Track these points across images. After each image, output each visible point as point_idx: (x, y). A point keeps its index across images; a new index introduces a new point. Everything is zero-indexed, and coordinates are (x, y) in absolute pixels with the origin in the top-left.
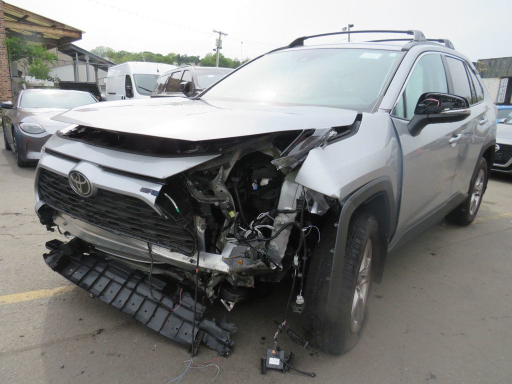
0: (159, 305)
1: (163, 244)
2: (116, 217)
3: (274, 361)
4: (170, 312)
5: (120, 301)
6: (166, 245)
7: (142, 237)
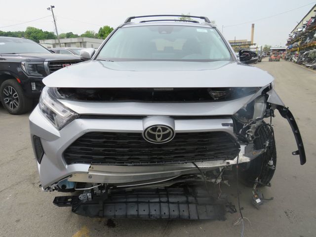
0: (187, 203)
1: (219, 158)
2: (184, 151)
3: (258, 201)
4: (197, 204)
5: (165, 213)
6: (220, 158)
7: (202, 159)
